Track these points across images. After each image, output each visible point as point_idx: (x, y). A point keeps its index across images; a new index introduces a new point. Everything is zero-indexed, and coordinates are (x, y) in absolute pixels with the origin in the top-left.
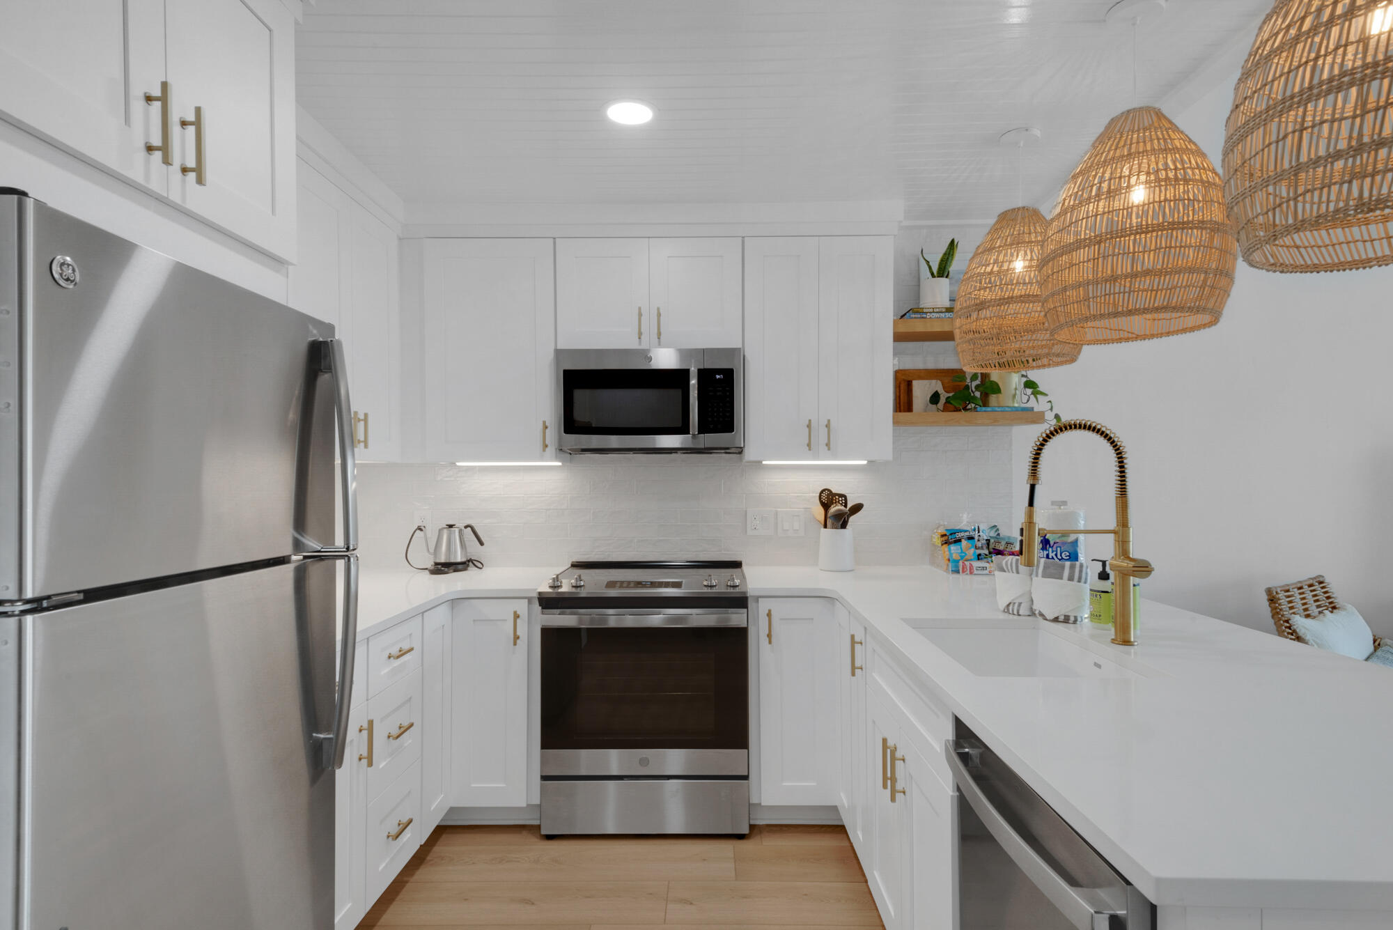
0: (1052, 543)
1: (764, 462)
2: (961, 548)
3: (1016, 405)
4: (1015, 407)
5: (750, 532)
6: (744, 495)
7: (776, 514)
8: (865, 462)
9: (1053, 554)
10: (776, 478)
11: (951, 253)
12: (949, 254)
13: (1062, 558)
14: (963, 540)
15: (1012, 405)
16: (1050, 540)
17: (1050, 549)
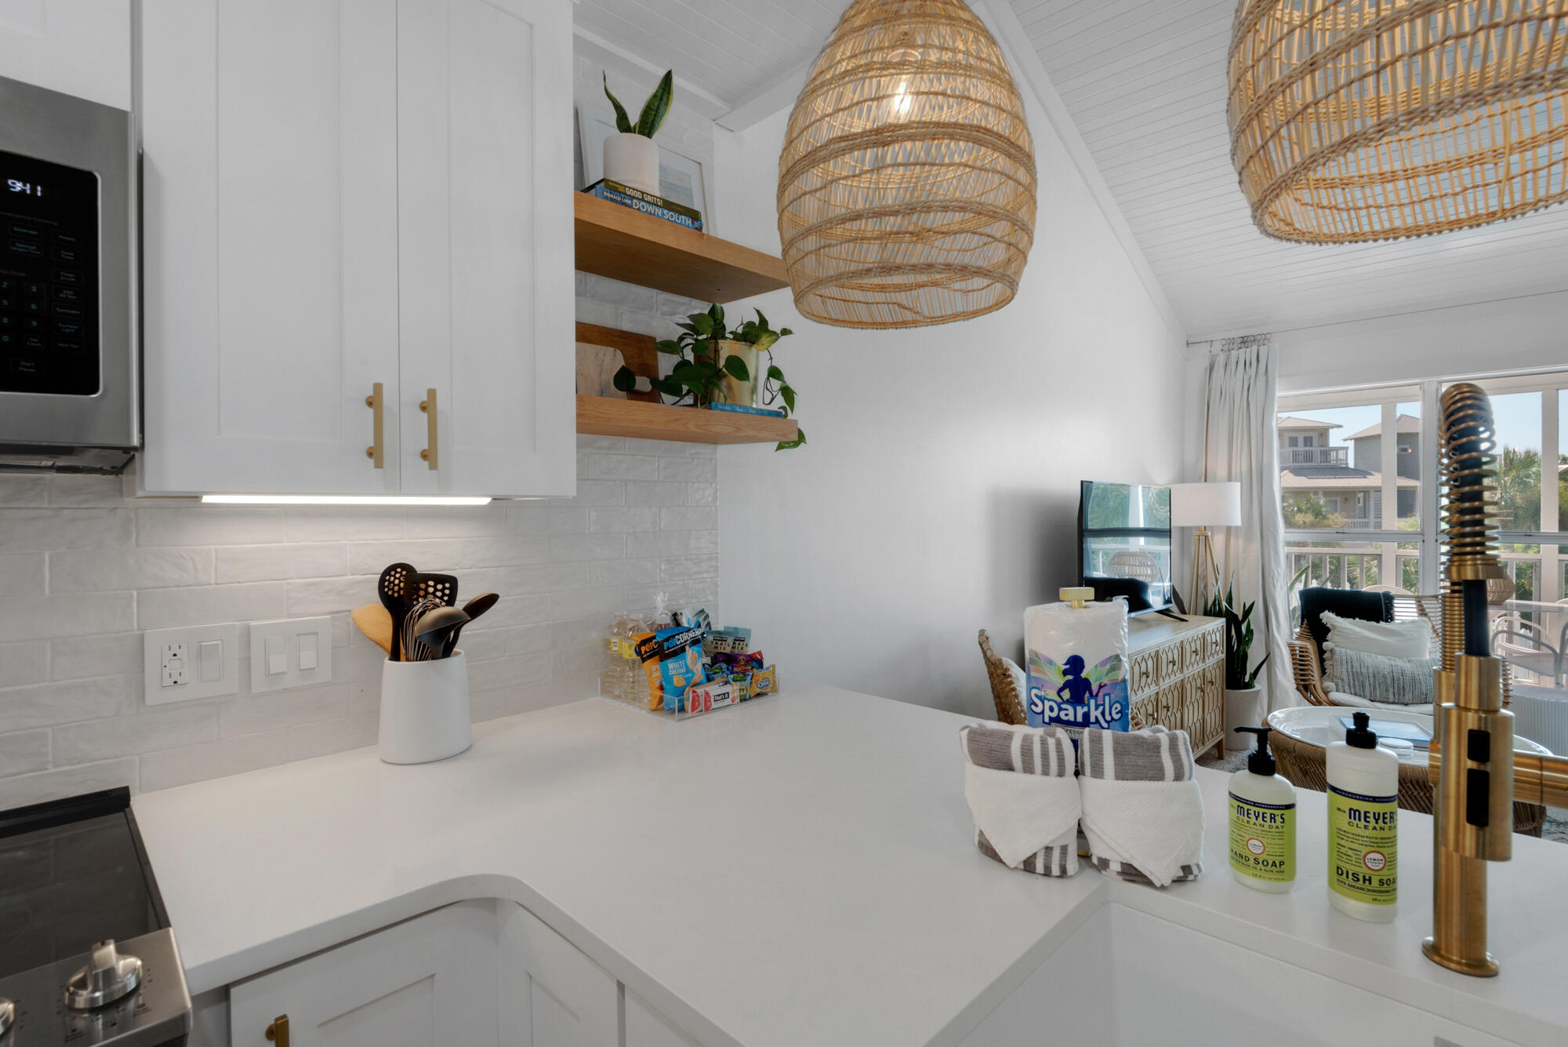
0: (1095, 687)
1: (206, 499)
2: (686, 664)
3: (754, 406)
4: (754, 409)
5: (154, 696)
6: (135, 593)
7: (247, 634)
8: (485, 501)
9: (1098, 713)
10: (244, 541)
11: (665, 99)
12: (661, 99)
13: (1113, 719)
14: (687, 648)
15: (749, 405)
16: (1092, 681)
17: (1092, 702)
